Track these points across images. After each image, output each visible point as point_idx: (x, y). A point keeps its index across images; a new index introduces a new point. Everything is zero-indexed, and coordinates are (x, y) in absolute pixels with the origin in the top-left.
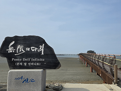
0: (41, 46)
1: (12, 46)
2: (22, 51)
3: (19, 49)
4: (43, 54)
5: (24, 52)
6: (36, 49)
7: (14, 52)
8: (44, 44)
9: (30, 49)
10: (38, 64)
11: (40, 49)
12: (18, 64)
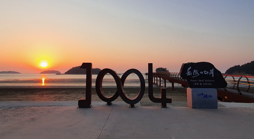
0: (211, 70)
1: (189, 70)
2: (197, 75)
3: (195, 73)
4: (213, 76)
5: (199, 75)
6: (208, 72)
7: (191, 75)
8: (213, 69)
9: (203, 73)
10: (210, 84)
11: (211, 72)
12: (195, 84)
